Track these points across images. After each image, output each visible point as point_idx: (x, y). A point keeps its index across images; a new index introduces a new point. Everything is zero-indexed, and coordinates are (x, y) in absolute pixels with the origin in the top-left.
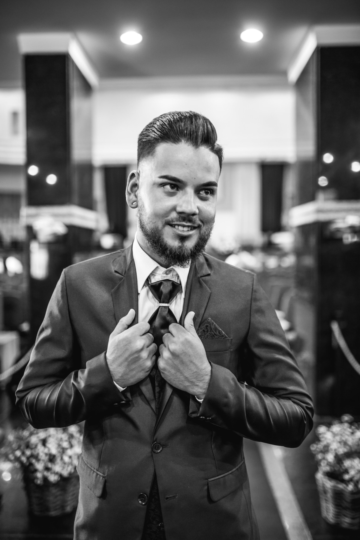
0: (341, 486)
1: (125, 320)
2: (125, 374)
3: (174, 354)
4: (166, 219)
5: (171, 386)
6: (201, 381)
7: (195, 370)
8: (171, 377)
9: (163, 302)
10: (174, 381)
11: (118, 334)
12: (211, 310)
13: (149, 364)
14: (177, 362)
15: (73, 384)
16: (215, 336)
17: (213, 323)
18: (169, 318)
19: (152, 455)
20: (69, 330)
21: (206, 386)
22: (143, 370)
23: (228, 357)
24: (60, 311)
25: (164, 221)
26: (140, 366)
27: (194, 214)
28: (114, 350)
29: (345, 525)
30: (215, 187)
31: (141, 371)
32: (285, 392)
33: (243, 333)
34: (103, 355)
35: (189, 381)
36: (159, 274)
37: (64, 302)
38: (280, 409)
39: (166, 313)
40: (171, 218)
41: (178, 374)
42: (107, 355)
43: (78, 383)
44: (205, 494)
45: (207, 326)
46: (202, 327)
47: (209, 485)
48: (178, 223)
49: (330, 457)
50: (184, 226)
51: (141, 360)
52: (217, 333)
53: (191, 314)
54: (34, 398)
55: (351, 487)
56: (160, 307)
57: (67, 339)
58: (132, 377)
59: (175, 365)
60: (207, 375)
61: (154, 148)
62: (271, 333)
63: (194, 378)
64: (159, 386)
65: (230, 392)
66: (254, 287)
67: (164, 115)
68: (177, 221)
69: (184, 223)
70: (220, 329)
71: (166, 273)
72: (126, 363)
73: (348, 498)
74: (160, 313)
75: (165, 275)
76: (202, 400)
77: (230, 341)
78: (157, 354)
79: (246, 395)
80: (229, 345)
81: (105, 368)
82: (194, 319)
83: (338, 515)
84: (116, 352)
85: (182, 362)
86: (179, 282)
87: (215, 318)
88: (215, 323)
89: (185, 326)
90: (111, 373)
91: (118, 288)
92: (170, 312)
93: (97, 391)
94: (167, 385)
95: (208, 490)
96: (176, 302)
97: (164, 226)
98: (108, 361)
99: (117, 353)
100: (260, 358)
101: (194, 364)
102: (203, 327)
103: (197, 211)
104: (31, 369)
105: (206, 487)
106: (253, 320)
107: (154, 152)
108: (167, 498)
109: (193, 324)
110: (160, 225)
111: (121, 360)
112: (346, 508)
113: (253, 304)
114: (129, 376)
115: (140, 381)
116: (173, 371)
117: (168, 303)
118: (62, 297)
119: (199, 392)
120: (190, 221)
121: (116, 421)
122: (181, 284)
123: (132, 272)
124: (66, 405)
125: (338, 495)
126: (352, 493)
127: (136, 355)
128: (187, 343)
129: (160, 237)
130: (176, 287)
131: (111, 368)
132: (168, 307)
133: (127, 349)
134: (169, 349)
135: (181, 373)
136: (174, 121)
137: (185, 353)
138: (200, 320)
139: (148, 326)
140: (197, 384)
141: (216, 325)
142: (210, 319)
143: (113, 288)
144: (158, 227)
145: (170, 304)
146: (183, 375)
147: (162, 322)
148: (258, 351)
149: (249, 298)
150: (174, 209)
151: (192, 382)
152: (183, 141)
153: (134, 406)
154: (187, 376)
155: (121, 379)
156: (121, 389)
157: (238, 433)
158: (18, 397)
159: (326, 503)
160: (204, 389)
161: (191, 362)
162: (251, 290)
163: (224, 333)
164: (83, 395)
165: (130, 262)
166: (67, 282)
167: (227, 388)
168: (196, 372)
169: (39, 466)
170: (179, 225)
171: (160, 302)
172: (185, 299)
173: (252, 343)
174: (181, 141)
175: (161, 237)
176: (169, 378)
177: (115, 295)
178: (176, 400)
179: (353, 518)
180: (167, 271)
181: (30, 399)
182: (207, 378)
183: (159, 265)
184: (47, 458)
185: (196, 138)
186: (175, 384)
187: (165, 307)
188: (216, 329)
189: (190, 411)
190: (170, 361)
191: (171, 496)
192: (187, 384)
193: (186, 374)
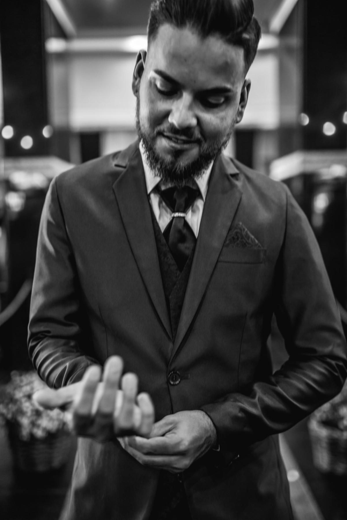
16: (247, 244)
17: (244, 229)
18: (184, 232)
39: (180, 225)
52: (250, 241)
56: (174, 218)
70: (253, 237)
74: (175, 226)
77: (264, 251)
80: (262, 256)
87: (246, 222)
88: (246, 229)
96: (193, 213)
102: (232, 233)
113: (290, 209)
117: (184, 212)
141: (249, 233)
145: (186, 215)
149: (284, 202)
162: (285, 195)
163: (257, 242)
169: (25, 421)
171: (174, 212)
187: (179, 217)
188: (248, 236)
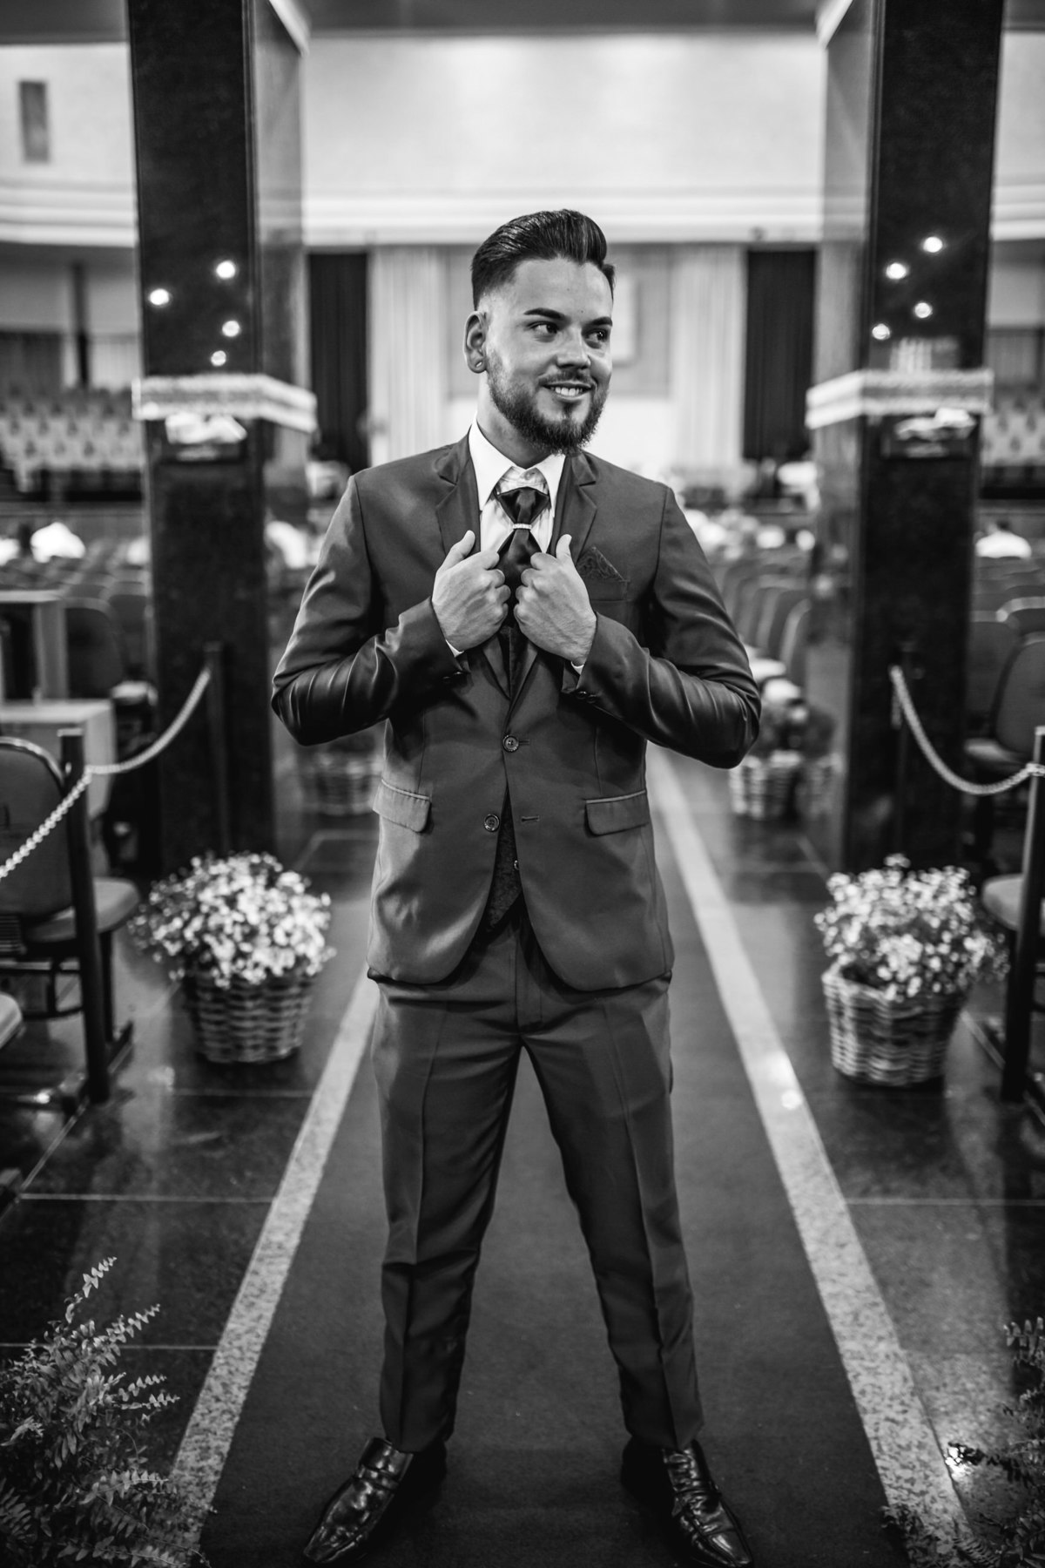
0: (873, 994)
1: (459, 547)
2: (463, 627)
3: (542, 594)
4: (541, 377)
5: (536, 647)
6: (581, 636)
7: (572, 619)
8: (537, 630)
9: (521, 522)
10: (540, 635)
11: (450, 567)
12: (598, 537)
13: (499, 611)
14: (545, 606)
15: (378, 650)
16: (603, 575)
17: (599, 556)
18: (529, 549)
19: (503, 759)
20: (366, 573)
21: (589, 644)
22: (490, 621)
23: (623, 608)
24: (351, 540)
25: (537, 380)
26: (485, 615)
27: (585, 367)
28: (446, 591)
29: (877, 1077)
30: (608, 326)
31: (486, 623)
32: (713, 672)
33: (646, 575)
34: (426, 602)
35: (563, 636)
36: (514, 480)
37: (356, 526)
38: (706, 696)
39: (525, 539)
40: (549, 376)
41: (547, 624)
42: (433, 600)
43: (389, 647)
44: (581, 820)
45: (590, 560)
46: (581, 561)
47: (588, 808)
48: (561, 382)
49: (852, 935)
50: (569, 387)
51: (487, 606)
52: (606, 571)
53: (566, 539)
54: (307, 686)
55: (891, 994)
56: (515, 529)
57: (361, 586)
58: (473, 632)
59: (543, 610)
60: (590, 627)
61: (513, 270)
62: (692, 578)
63: (571, 631)
64: (514, 651)
65: (626, 656)
66: (666, 504)
67: (525, 219)
68: (559, 379)
69: (571, 382)
70: (611, 566)
71: (526, 477)
72: (464, 610)
73: (886, 1016)
74: (517, 541)
75: (524, 480)
76: (582, 666)
77: (626, 584)
78: (512, 601)
79: (650, 666)
80: (624, 591)
81: (432, 621)
82: (571, 546)
83: (863, 1056)
84: (448, 593)
85: (554, 606)
86: (545, 492)
87: (602, 547)
88: (602, 556)
89: (557, 556)
90: (442, 626)
91: (447, 503)
92: (532, 540)
93: (418, 655)
94: (529, 646)
95: (586, 815)
96: (540, 525)
97: (537, 390)
98: (435, 608)
99: (449, 595)
100: (673, 618)
101: (571, 609)
102: (584, 561)
103: (589, 363)
104: (301, 638)
105: (583, 811)
106: (663, 555)
107: (513, 276)
108: (524, 820)
109: (569, 553)
110: (530, 387)
111: (455, 605)
112: (881, 1041)
113: (665, 530)
114: (468, 631)
115: (485, 639)
116: (539, 621)
117: (529, 523)
118: (354, 518)
119: (579, 653)
120: (579, 377)
121: (445, 712)
122: (549, 494)
123: (469, 477)
124: (364, 685)
125: (866, 1013)
126: (894, 1006)
127: (479, 597)
128: (562, 577)
129: (531, 408)
130: (540, 501)
131: (441, 618)
132: (529, 530)
133: (465, 588)
134: (533, 587)
135: (552, 623)
136: (541, 225)
137: (558, 593)
138: (580, 549)
139: (496, 557)
140: (576, 640)
141: (605, 558)
142: (595, 548)
143: (437, 503)
144: (528, 393)
145: (533, 527)
146: (554, 626)
147: (519, 553)
148: (670, 606)
149: (658, 520)
150: (553, 361)
151: (567, 637)
152: (559, 255)
153: (473, 685)
154: (561, 628)
155: (456, 636)
156: (456, 653)
157: (637, 731)
158: (277, 686)
159: (842, 1035)
160: (587, 648)
161: (567, 605)
162: (661, 510)
163: (616, 571)
164: (396, 667)
165: (464, 464)
166: (361, 495)
167: (621, 650)
168: (574, 621)
170: (561, 386)
171: (515, 522)
172: (555, 519)
173: (661, 593)
174: (556, 255)
175: (534, 408)
176: (532, 631)
177: (443, 515)
178: (542, 670)
179: (894, 1061)
180: (526, 474)
181: (299, 688)
182: (591, 632)
183: (514, 465)
184: (238, 933)
185: (580, 252)
186: (542, 641)
187: (523, 530)
188: (604, 565)
189: (564, 687)
190: (535, 605)
191: (529, 818)
192: (560, 640)
193: (560, 625)
